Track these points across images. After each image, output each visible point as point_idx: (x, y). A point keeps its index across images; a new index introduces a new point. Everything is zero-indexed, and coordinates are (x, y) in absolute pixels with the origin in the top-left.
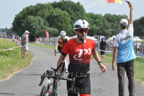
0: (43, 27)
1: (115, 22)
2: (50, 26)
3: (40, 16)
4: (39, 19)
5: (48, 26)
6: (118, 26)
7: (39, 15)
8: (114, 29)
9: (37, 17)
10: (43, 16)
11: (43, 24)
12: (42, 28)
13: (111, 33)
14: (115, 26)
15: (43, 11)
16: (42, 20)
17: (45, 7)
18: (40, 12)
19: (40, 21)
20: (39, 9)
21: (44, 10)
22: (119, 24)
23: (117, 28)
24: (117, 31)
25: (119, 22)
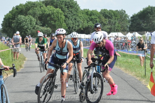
0: (35, 26)
1: (113, 17)
2: (43, 26)
3: (31, 16)
4: (31, 19)
5: (41, 26)
6: (115, 22)
7: (30, 14)
8: (112, 26)
9: (28, 16)
10: (34, 15)
11: (35, 24)
12: (34, 28)
13: (109, 30)
14: (113, 22)
15: (34, 10)
16: (33, 19)
17: (36, 5)
18: (31, 11)
19: (31, 21)
20: (30, 8)
21: (35, 8)
22: (116, 19)
23: (114, 24)
24: (115, 27)
25: (116, 18)
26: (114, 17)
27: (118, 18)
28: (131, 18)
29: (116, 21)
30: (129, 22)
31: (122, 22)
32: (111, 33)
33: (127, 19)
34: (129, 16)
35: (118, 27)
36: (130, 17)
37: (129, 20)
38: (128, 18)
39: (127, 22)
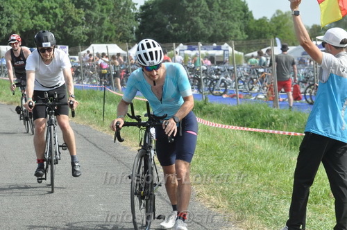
1: (96, 6)
6: (103, 19)
8: (93, 27)
13: (86, 37)
14: (96, 18)
22: (105, 11)
23: (100, 24)
24: (102, 30)
25: (104, 7)
26: (99, 7)
27: (109, 7)
28: (142, 8)
29: (105, 15)
30: (136, 20)
31: (118, 17)
32: (92, 45)
33: (132, 10)
34: (137, 4)
35: (109, 29)
36: (138, 7)
37: (137, 13)
38: (135, 8)
39: (130, 18)
